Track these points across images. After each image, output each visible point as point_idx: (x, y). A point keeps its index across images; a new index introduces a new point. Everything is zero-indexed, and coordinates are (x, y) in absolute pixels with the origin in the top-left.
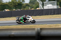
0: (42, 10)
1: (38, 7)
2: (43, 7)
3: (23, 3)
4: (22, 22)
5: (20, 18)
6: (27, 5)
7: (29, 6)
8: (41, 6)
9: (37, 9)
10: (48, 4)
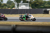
0: (17, 9)
1: (14, 7)
2: (18, 7)
3: (1, 3)
4: (24, 19)
5: (23, 16)
6: (5, 5)
7: (6, 6)
8: (16, 6)
9: (13, 8)
10: (22, 5)
